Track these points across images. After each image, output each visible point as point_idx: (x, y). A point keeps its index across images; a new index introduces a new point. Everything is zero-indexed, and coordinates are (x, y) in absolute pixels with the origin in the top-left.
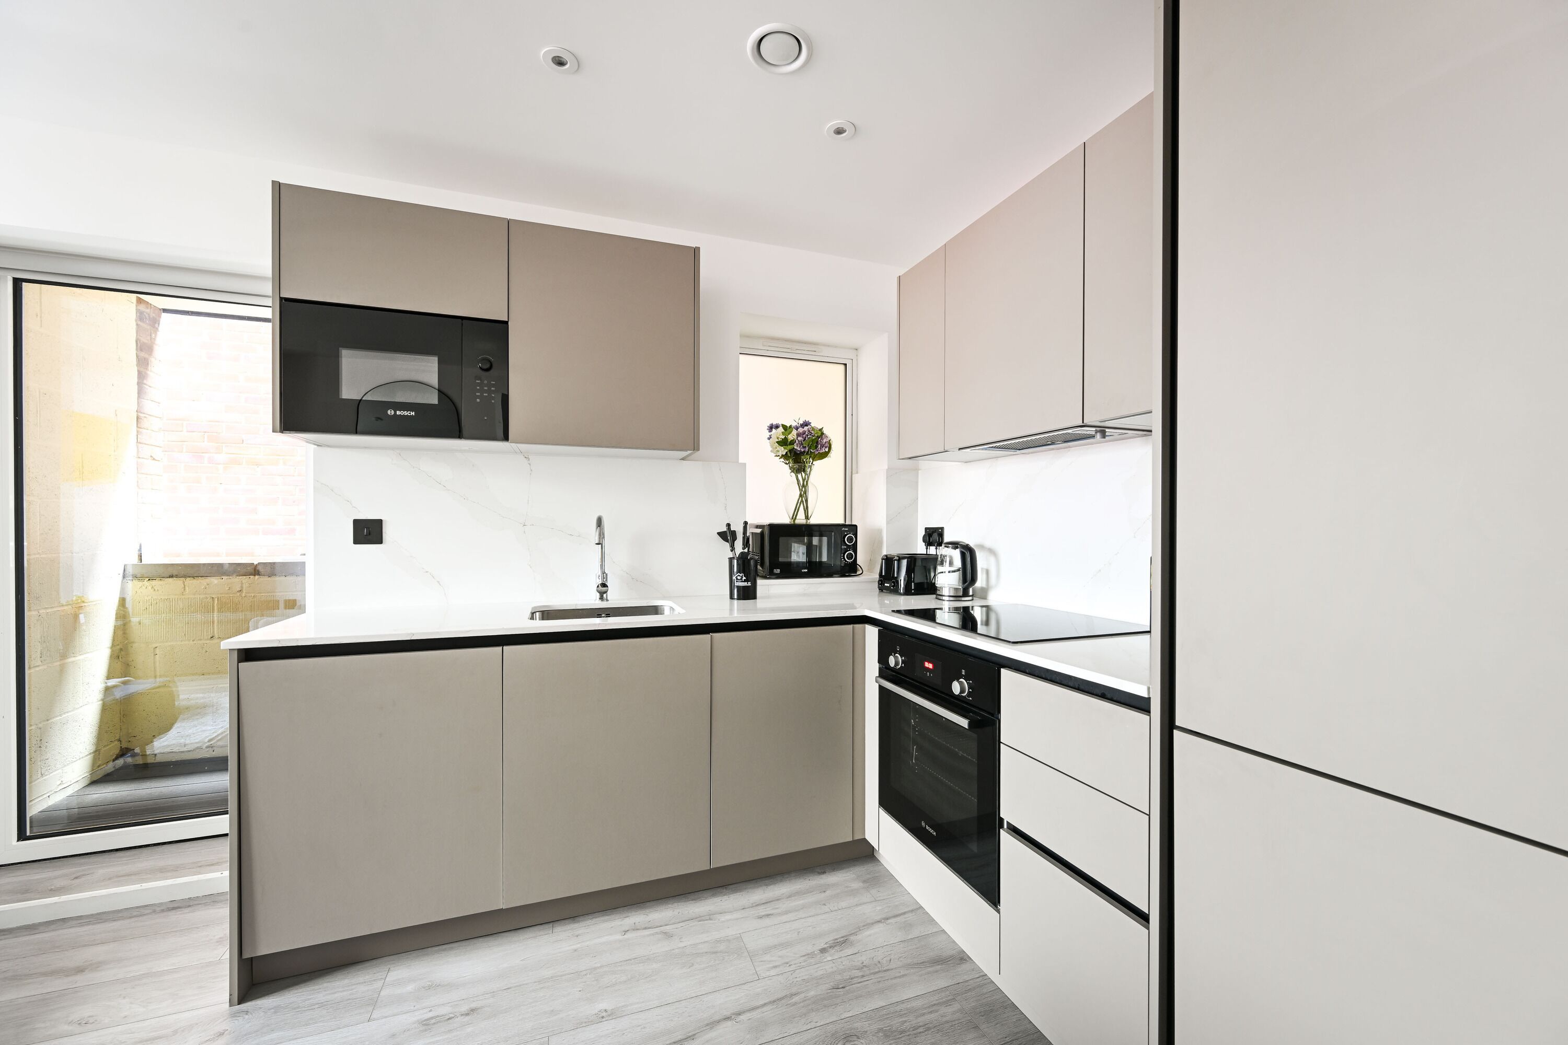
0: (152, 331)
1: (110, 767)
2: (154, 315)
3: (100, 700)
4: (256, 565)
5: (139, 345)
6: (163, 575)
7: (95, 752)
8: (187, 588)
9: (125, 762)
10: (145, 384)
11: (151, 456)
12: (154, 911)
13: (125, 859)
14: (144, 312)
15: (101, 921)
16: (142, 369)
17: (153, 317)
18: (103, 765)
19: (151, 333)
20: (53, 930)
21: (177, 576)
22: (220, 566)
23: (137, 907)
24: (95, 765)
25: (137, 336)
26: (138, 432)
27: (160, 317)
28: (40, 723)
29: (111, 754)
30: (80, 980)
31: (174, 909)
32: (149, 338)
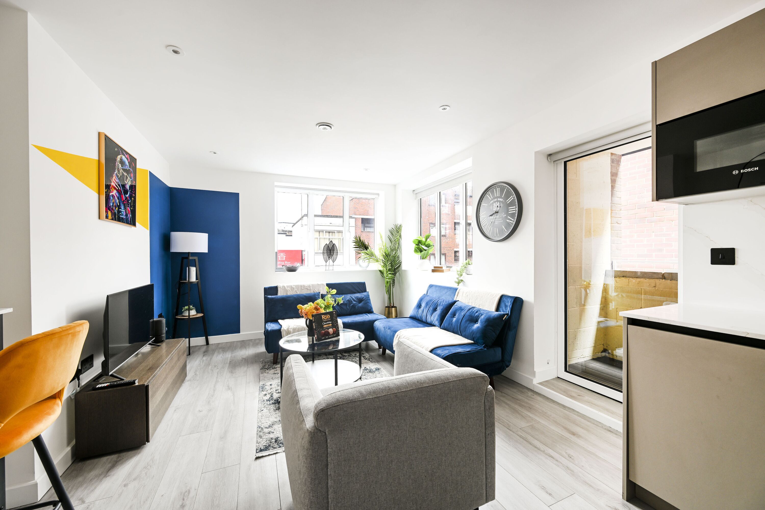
0: (617, 166)
1: (600, 355)
2: (618, 159)
3: (596, 326)
4: (663, 274)
5: (612, 174)
6: (620, 276)
7: (594, 347)
8: (630, 283)
9: (605, 355)
10: (615, 191)
11: (617, 222)
12: (602, 427)
13: (596, 397)
14: (614, 159)
15: (584, 418)
16: (613, 184)
17: (618, 160)
18: (597, 353)
19: (617, 167)
20: (570, 412)
21: (626, 277)
22: (636, 272)
23: (597, 421)
24: (594, 352)
25: (611, 170)
26: (611, 212)
27: (621, 158)
28: (576, 329)
29: (600, 349)
30: (573, 438)
31: (610, 431)
32: (616, 169)
